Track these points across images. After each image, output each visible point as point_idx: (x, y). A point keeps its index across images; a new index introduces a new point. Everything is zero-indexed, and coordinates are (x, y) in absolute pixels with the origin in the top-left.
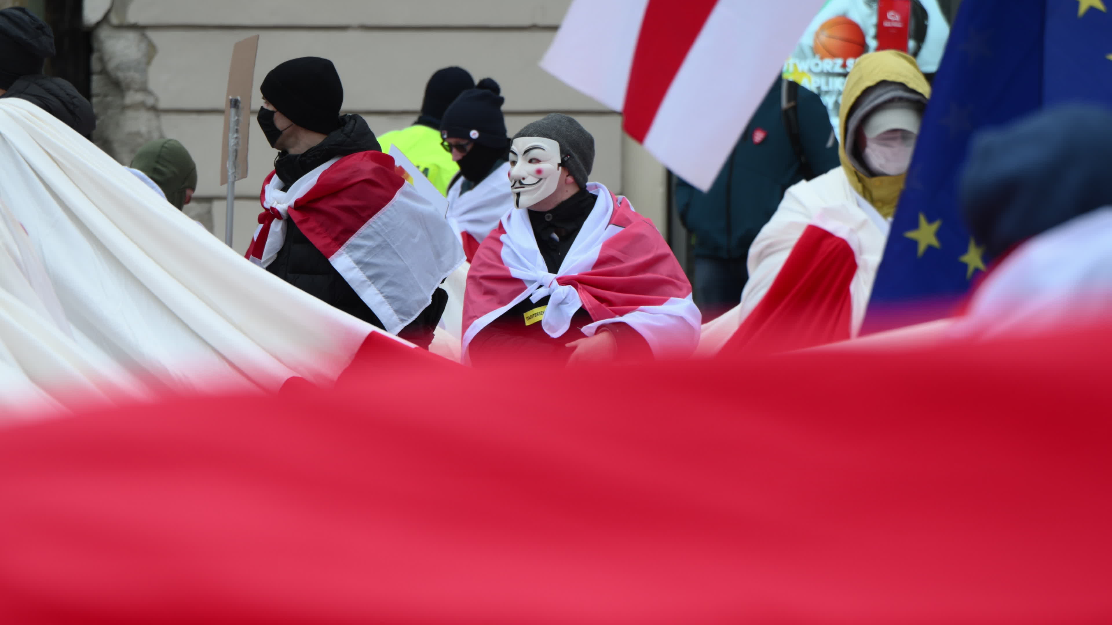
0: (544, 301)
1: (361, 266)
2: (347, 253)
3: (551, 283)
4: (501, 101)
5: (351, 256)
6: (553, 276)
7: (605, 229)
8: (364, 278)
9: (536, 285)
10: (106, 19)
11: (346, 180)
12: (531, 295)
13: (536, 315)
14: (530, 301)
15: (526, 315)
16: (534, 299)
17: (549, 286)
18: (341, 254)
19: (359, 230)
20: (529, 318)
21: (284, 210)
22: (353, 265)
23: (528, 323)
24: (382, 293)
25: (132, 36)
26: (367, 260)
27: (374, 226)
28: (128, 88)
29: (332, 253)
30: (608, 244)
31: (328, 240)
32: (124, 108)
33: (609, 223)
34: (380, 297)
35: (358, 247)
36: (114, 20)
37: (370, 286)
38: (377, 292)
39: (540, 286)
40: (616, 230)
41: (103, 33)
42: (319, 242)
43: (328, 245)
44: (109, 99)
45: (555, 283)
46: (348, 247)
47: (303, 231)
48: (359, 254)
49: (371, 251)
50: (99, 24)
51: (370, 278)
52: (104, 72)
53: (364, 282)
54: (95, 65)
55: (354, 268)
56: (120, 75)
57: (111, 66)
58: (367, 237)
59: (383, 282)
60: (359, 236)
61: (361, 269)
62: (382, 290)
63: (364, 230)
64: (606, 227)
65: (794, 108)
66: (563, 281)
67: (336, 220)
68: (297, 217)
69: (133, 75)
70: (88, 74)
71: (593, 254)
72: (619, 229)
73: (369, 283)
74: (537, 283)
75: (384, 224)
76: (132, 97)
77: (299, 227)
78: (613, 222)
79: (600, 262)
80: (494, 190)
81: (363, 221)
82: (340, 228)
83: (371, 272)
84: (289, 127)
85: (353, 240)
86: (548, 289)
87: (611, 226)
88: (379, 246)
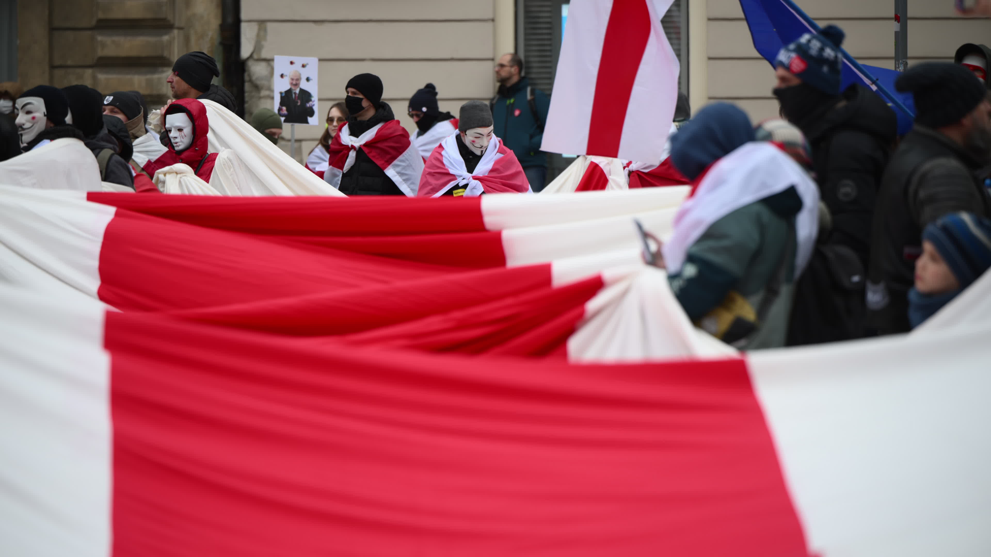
0: (465, 186)
1: (399, 174)
2: (393, 168)
3: (469, 178)
4: (436, 94)
5: (394, 170)
6: (470, 175)
7: (495, 154)
8: (401, 180)
9: (462, 178)
10: (251, 56)
11: (391, 134)
12: (459, 183)
13: (459, 192)
14: (459, 185)
15: (455, 192)
16: (460, 185)
17: (468, 180)
18: (390, 169)
19: (398, 158)
20: (456, 194)
21: (358, 146)
22: (396, 174)
23: (455, 195)
24: (409, 187)
25: (263, 65)
26: (403, 172)
27: (405, 156)
28: (262, 88)
29: (385, 168)
30: (497, 162)
31: (383, 162)
32: (260, 98)
33: (497, 152)
34: (409, 190)
35: (398, 166)
36: (255, 56)
37: (404, 184)
38: (407, 187)
39: (464, 179)
40: (500, 156)
41: (250, 63)
42: (379, 163)
43: (383, 164)
44: (253, 94)
45: (471, 178)
46: (393, 165)
47: (370, 157)
48: (398, 169)
49: (404, 168)
50: (248, 59)
51: (404, 180)
52: (251, 81)
53: (401, 182)
54: (246, 78)
55: (396, 175)
56: (258, 82)
57: (254, 78)
58: (402, 161)
59: (409, 182)
60: (398, 161)
61: (400, 176)
62: (410, 186)
63: (401, 157)
64: (495, 153)
65: (533, 100)
66: (475, 178)
67: (387, 153)
68: (366, 150)
69: (264, 83)
70: (243, 82)
71: (490, 166)
72: (502, 155)
73: (404, 183)
74: (462, 177)
75: (409, 155)
76: (264, 93)
77: (368, 155)
78: (499, 151)
79: (492, 171)
80: (433, 136)
81: (401, 153)
82: (388, 157)
83: (405, 177)
84: (368, 106)
85: (396, 162)
86: (468, 181)
87: (498, 154)
88: (408, 166)
